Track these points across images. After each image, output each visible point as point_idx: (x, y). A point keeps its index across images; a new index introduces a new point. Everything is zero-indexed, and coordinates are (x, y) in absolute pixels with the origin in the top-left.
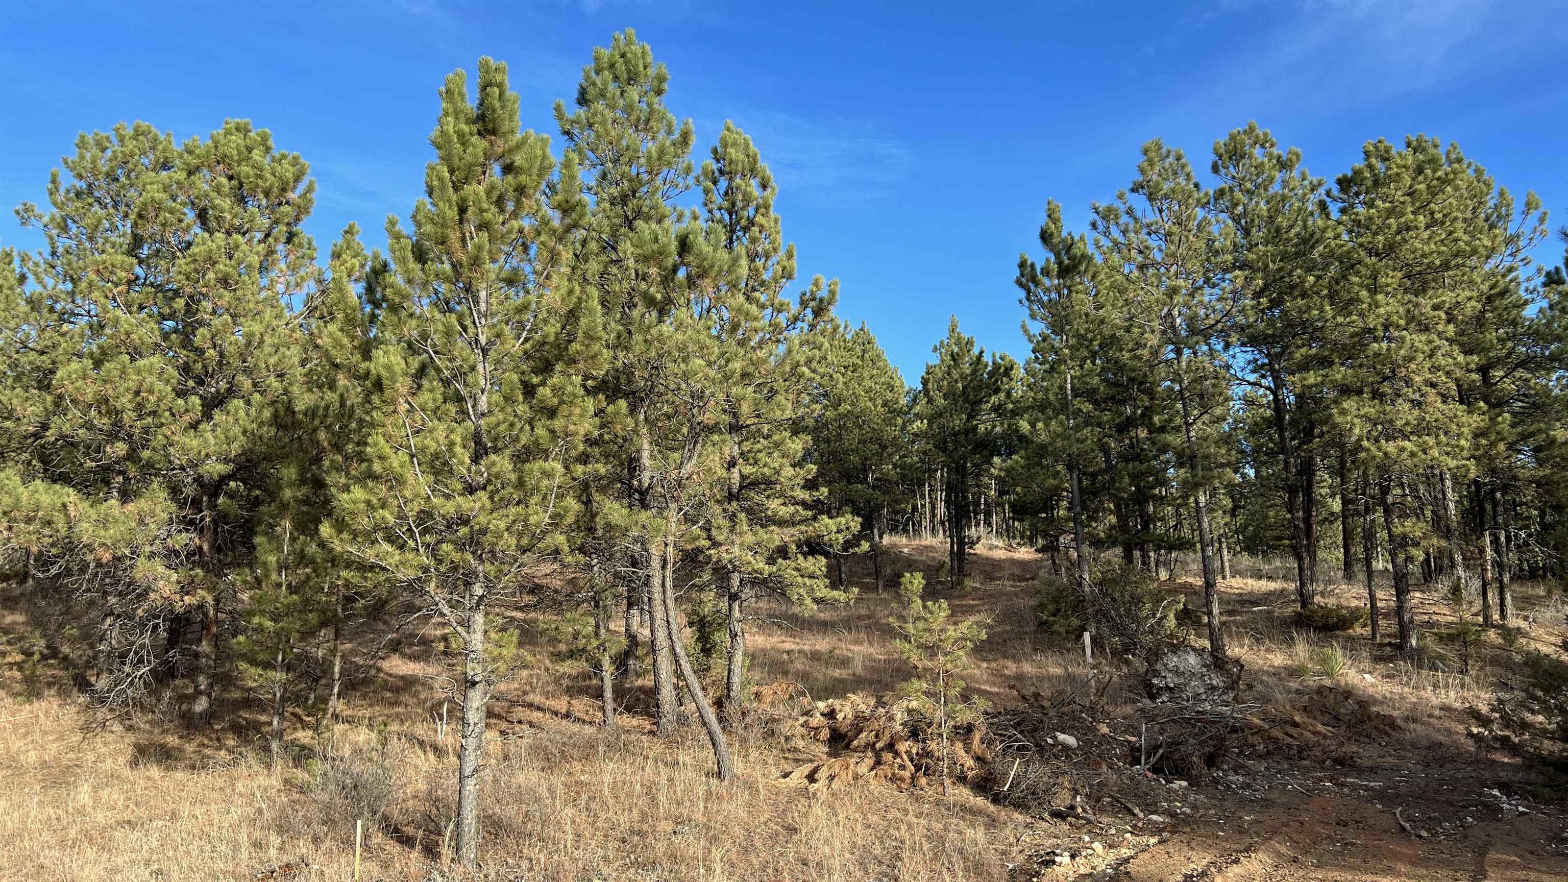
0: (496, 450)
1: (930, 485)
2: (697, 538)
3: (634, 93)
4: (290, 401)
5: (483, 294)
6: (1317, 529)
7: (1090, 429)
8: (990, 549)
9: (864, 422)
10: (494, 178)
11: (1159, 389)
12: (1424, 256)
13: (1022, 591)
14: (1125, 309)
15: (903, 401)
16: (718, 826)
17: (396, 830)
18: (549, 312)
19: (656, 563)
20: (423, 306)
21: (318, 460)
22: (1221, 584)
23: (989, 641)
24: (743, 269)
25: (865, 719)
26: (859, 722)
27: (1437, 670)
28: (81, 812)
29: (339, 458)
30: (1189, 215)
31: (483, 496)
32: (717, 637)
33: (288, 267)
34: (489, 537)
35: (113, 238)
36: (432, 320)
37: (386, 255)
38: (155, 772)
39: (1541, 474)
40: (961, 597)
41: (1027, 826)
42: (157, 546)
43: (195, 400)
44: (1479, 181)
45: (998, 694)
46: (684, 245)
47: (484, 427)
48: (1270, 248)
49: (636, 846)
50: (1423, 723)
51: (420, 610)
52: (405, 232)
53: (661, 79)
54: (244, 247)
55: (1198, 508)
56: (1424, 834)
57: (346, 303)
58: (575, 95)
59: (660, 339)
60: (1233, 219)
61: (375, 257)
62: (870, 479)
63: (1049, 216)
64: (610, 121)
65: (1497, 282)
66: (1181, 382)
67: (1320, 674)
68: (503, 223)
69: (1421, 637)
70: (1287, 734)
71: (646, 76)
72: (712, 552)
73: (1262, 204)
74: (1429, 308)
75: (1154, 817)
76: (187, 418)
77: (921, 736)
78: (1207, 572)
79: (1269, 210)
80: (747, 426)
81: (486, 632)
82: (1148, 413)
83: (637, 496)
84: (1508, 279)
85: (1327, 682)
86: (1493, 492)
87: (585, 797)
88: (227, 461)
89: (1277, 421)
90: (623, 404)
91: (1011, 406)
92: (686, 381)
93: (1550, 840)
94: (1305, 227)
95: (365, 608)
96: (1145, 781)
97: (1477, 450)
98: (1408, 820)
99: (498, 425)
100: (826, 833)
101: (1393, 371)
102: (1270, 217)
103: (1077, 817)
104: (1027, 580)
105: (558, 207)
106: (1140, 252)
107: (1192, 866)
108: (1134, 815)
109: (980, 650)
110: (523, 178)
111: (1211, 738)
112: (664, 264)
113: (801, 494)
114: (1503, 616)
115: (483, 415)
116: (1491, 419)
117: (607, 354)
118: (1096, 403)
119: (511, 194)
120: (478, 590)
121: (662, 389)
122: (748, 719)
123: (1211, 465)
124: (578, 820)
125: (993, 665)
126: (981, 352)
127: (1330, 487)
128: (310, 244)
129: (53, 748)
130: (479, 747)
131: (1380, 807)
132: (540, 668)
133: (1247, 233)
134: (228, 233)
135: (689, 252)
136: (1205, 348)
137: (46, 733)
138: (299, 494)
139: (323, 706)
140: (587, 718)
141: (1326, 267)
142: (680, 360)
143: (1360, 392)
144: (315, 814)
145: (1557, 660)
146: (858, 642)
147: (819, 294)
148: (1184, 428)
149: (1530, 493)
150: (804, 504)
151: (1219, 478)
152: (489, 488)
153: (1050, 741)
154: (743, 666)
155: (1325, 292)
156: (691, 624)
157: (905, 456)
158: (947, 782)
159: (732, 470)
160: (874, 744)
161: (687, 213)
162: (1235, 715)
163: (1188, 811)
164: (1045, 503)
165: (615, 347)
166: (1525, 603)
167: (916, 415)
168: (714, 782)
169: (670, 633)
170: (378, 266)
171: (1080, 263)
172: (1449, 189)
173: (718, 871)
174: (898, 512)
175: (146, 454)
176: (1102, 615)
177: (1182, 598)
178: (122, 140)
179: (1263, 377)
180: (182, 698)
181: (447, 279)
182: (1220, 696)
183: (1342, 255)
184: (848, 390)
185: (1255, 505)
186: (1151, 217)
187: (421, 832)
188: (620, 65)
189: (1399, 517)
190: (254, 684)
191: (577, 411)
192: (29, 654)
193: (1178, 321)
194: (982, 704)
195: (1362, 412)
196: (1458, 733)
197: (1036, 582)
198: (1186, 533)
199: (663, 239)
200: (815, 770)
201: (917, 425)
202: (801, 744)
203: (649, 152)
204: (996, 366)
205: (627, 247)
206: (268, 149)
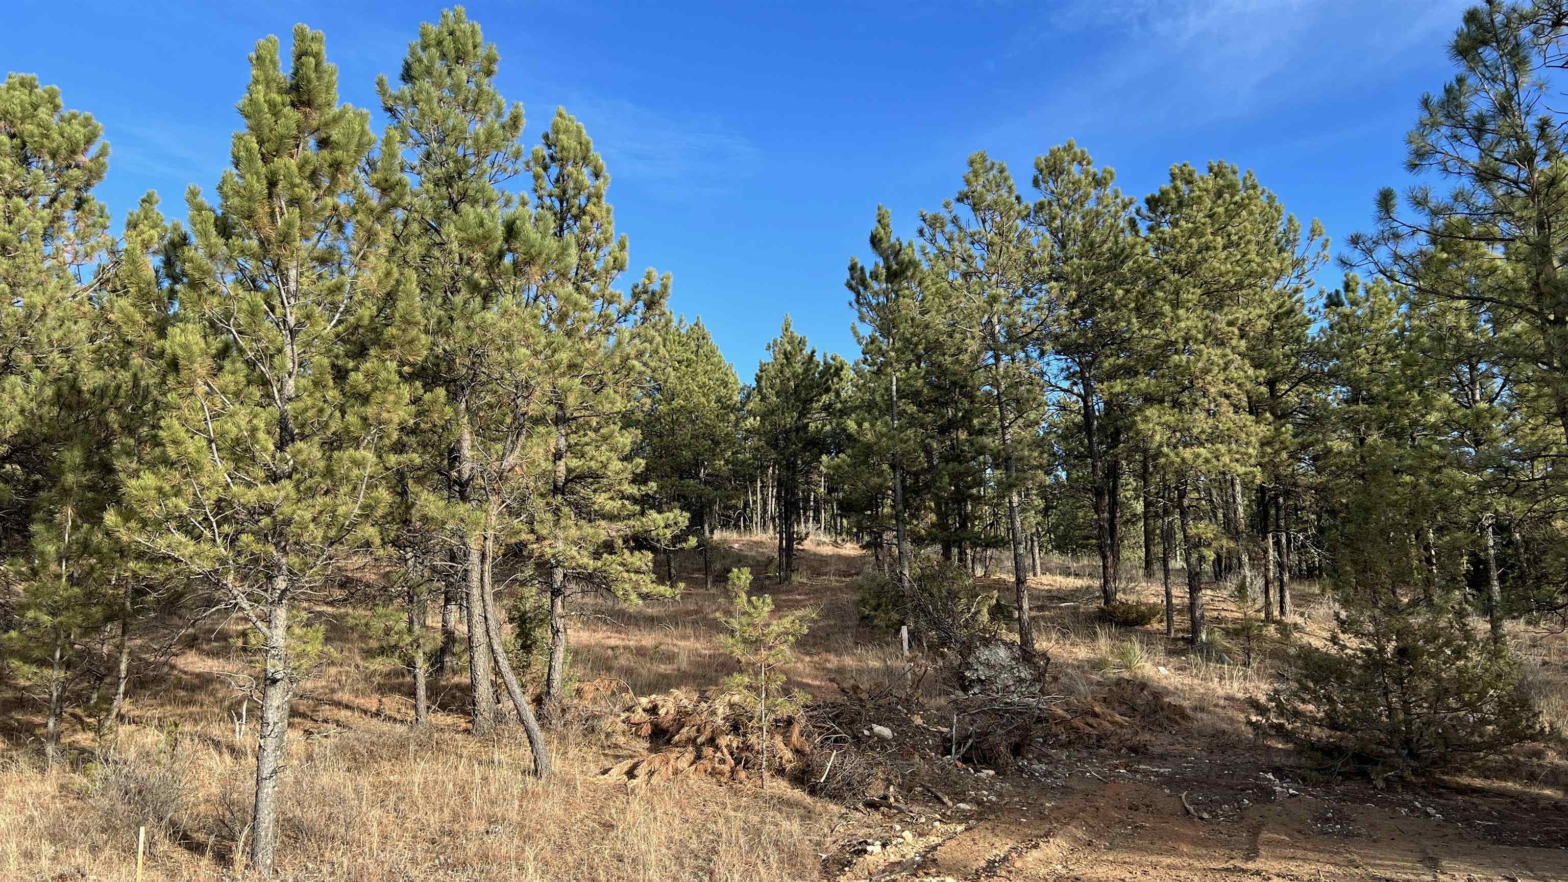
0: (303, 437)
1: (762, 482)
2: (518, 533)
3: (462, 73)
4: (75, 379)
5: (293, 273)
6: (1121, 530)
7: (914, 429)
8: (818, 545)
9: (697, 417)
10: (309, 153)
11: (978, 393)
12: (1221, 275)
13: (846, 586)
14: (949, 315)
15: (737, 398)
16: (533, 824)
17: (185, 836)
18: (363, 294)
19: (475, 557)
20: (228, 284)
21: (106, 443)
22: (1032, 581)
23: (813, 633)
24: (573, 258)
25: (687, 714)
26: (681, 718)
27: (1223, 663)
29: (132, 442)
30: (1011, 227)
31: (287, 486)
32: (538, 633)
33: (77, 235)
34: (293, 528)
36: (236, 298)
37: (186, 228)
39: (1319, 481)
40: (787, 592)
41: (841, 816)
44: (1271, 207)
45: (819, 687)
46: (511, 231)
47: (291, 413)
48: (1083, 261)
49: (446, 847)
50: (1209, 712)
51: (219, 602)
52: (207, 204)
53: (491, 60)
54: (26, 212)
55: (1011, 508)
56: (1206, 816)
57: (140, 277)
58: (400, 70)
59: (483, 326)
60: (1051, 233)
61: (175, 228)
62: (701, 475)
63: (879, 221)
64: (436, 100)
65: (1284, 302)
66: (998, 388)
67: (1120, 667)
68: (316, 200)
69: (1210, 632)
70: (1088, 724)
71: (475, 55)
72: (535, 546)
73: (1078, 219)
74: (1224, 324)
75: (962, 805)
77: (742, 730)
78: (1019, 570)
79: (1084, 225)
80: (575, 418)
81: (289, 627)
82: (968, 415)
83: (457, 488)
84: (1294, 299)
85: (1126, 675)
86: (1276, 497)
87: (393, 798)
89: (1086, 426)
90: (441, 392)
91: (839, 406)
92: (510, 370)
93: (1316, 820)
94: (1116, 242)
95: (158, 601)
96: (955, 771)
97: (1262, 457)
98: (1193, 803)
99: (306, 410)
100: (643, 829)
101: (1191, 382)
102: (1085, 232)
103: (890, 806)
104: (851, 575)
105: (377, 185)
106: (964, 260)
107: (995, 851)
108: (944, 803)
109: (803, 644)
110: (339, 154)
111: (1017, 728)
112: (489, 249)
113: (632, 490)
114: (1282, 612)
115: (290, 399)
116: (1276, 429)
117: (425, 339)
118: (920, 405)
119: (326, 169)
120: (281, 583)
121: (483, 378)
122: (568, 716)
123: (1024, 467)
124: (385, 821)
125: (816, 659)
126: (813, 352)
127: (1135, 490)
128: (102, 211)
130: (278, 747)
131: (1167, 791)
132: (349, 666)
133: (1063, 246)
134: (8, 196)
135: (516, 238)
136: (1022, 355)
138: (83, 479)
139: (105, 706)
140: (398, 717)
141: (1134, 282)
142: (504, 349)
143: (1161, 401)
144: (95, 819)
145: (1326, 653)
146: (684, 637)
147: (651, 288)
148: (1000, 431)
149: (1308, 500)
150: (631, 498)
151: (1032, 479)
152: (296, 477)
153: (866, 733)
154: (564, 663)
155: (1132, 305)
156: (511, 620)
157: (737, 452)
158: (766, 774)
159: (558, 463)
160: (696, 738)
161: (516, 199)
162: (1040, 706)
163: (994, 799)
164: (870, 501)
165: (435, 333)
166: (1303, 600)
167: (749, 412)
168: (530, 779)
169: (487, 631)
170: (177, 239)
171: (907, 268)
172: (1244, 213)
173: (531, 870)
174: (730, 508)
176: (922, 610)
177: (996, 593)
179: (1075, 384)
181: (253, 256)
182: (1027, 688)
183: (1148, 271)
184: (681, 385)
185: (1065, 506)
186: (975, 227)
187: (212, 838)
188: (448, 41)
189: (1194, 519)
190: (28, 683)
191: (392, 398)
193: (997, 328)
194: (802, 697)
195: (1163, 421)
196: (1239, 722)
197: (860, 578)
198: (1002, 532)
199: (488, 223)
200: (635, 766)
201: (751, 422)
202: (622, 740)
203: (477, 134)
204: (827, 366)
205: (450, 230)
206: (56, 108)
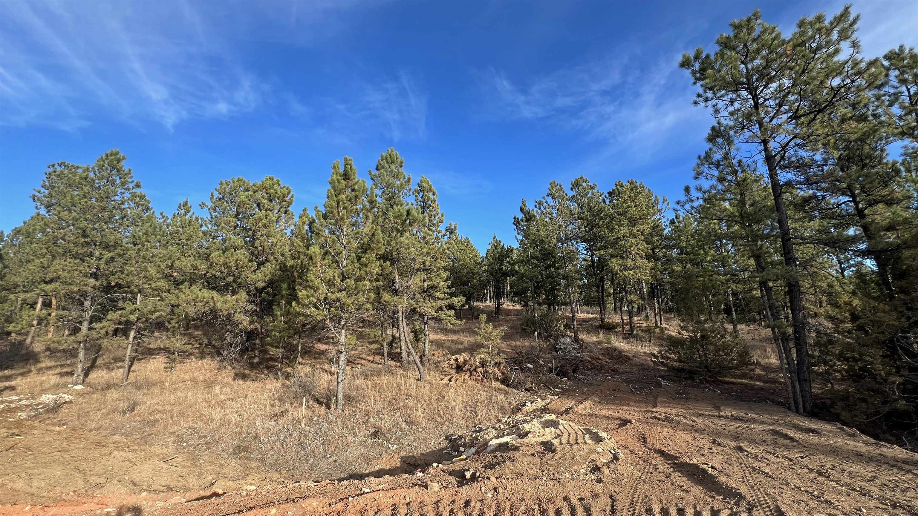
0: (349, 278)
1: (489, 287)
2: (413, 305)
3: (393, 167)
4: (285, 263)
5: (345, 229)
6: (606, 298)
7: (537, 268)
8: (508, 306)
9: (467, 267)
10: (348, 193)
11: (557, 256)
12: (634, 215)
13: (517, 319)
14: (546, 232)
15: (480, 260)
16: (420, 396)
17: (317, 400)
18: (365, 234)
19: (400, 313)
20: (326, 233)
21: (294, 281)
22: (577, 315)
23: (507, 335)
24: (427, 220)
26: (466, 362)
27: (642, 341)
28: (216, 396)
29: (301, 281)
30: (564, 203)
31: (344, 293)
32: (420, 336)
33: (285, 221)
34: (346, 306)
35: (230, 212)
36: (329, 237)
37: (315, 217)
38: (241, 382)
39: (671, 280)
40: (499, 321)
41: (517, 394)
42: (242, 310)
43: (255, 263)
44: (649, 193)
45: (509, 352)
46: (408, 213)
47: (345, 271)
48: (589, 213)
49: (394, 403)
50: (638, 358)
51: (325, 328)
52: (320, 210)
53: (402, 162)
54: (271, 215)
55: (569, 293)
56: (639, 393)
57: (302, 232)
58: (375, 167)
59: (400, 242)
60: (578, 204)
61: (312, 218)
62: (470, 285)
63: (523, 203)
64: (386, 175)
65: (656, 223)
66: (563, 254)
67: (607, 343)
68: (351, 207)
69: (637, 331)
70: (597, 362)
71: (397, 161)
72: (418, 309)
73: (586, 200)
74: (636, 231)
75: (557, 390)
76: (252, 269)
77: (485, 366)
78: (573, 312)
79: (588, 202)
80: (429, 269)
81: (346, 336)
82: (554, 263)
83: (394, 292)
84: (659, 222)
85: (610, 346)
86: (657, 286)
87: (377, 388)
88: (266, 282)
89: (593, 265)
90: (388, 263)
91: (512, 261)
92: (409, 255)
93: (677, 393)
94: (599, 206)
95: (309, 328)
96: (554, 378)
97: (651, 273)
98: (634, 388)
99: (349, 270)
100: (454, 398)
101: (626, 250)
102: (589, 204)
103: (533, 390)
104: (518, 316)
105: (369, 201)
106: (550, 214)
107: (568, 405)
108: (551, 389)
109: (503, 338)
110: (357, 193)
111: (574, 364)
112: (402, 219)
113: (447, 291)
114: (661, 324)
115: (344, 267)
116: (655, 264)
117: (383, 247)
118: (538, 260)
119: (354, 198)
120: (343, 322)
121: (401, 258)
122: (430, 362)
123: (573, 279)
124: (375, 395)
125: (508, 343)
126: (504, 245)
127: (610, 285)
128: (292, 214)
129: (208, 375)
130: (344, 372)
131: (625, 384)
132: (364, 347)
133: (582, 208)
134: (266, 211)
135: (410, 215)
136: (570, 243)
137: (206, 370)
138: (287, 292)
139: (295, 360)
140: (379, 362)
141: (606, 219)
142: (407, 249)
143: (616, 257)
144: (291, 394)
145: (677, 337)
146: (466, 337)
147: (451, 228)
148: (565, 268)
149: (668, 287)
150: (447, 293)
151: (576, 283)
152: (347, 290)
153: (525, 366)
154: (429, 345)
155: (605, 226)
156: (412, 332)
157: (481, 277)
158: (493, 380)
159: (424, 283)
160: (470, 369)
161: (410, 203)
162: (581, 357)
163: (567, 388)
164: (524, 292)
165: (386, 245)
166: (668, 320)
167: (484, 264)
168: (419, 382)
169: (405, 336)
170: (312, 221)
171: (532, 217)
172: (640, 195)
174: (479, 295)
175: (239, 280)
176: (541, 326)
177: (565, 320)
178: (234, 182)
179: (588, 252)
180: (250, 358)
181: (333, 225)
182: (577, 351)
183: (610, 215)
184: (462, 257)
185: (587, 291)
186: (553, 204)
187: (325, 400)
188: (389, 159)
189: (630, 294)
190: (273, 353)
191: (374, 265)
192: (201, 344)
193: (562, 235)
194: (503, 355)
195: (617, 263)
196: (648, 361)
197: (521, 316)
198: (567, 300)
199: (402, 211)
200: (451, 378)
201: (485, 268)
202: (447, 369)
203: (398, 185)
204: (508, 249)
205: (390, 214)
206: (279, 185)
